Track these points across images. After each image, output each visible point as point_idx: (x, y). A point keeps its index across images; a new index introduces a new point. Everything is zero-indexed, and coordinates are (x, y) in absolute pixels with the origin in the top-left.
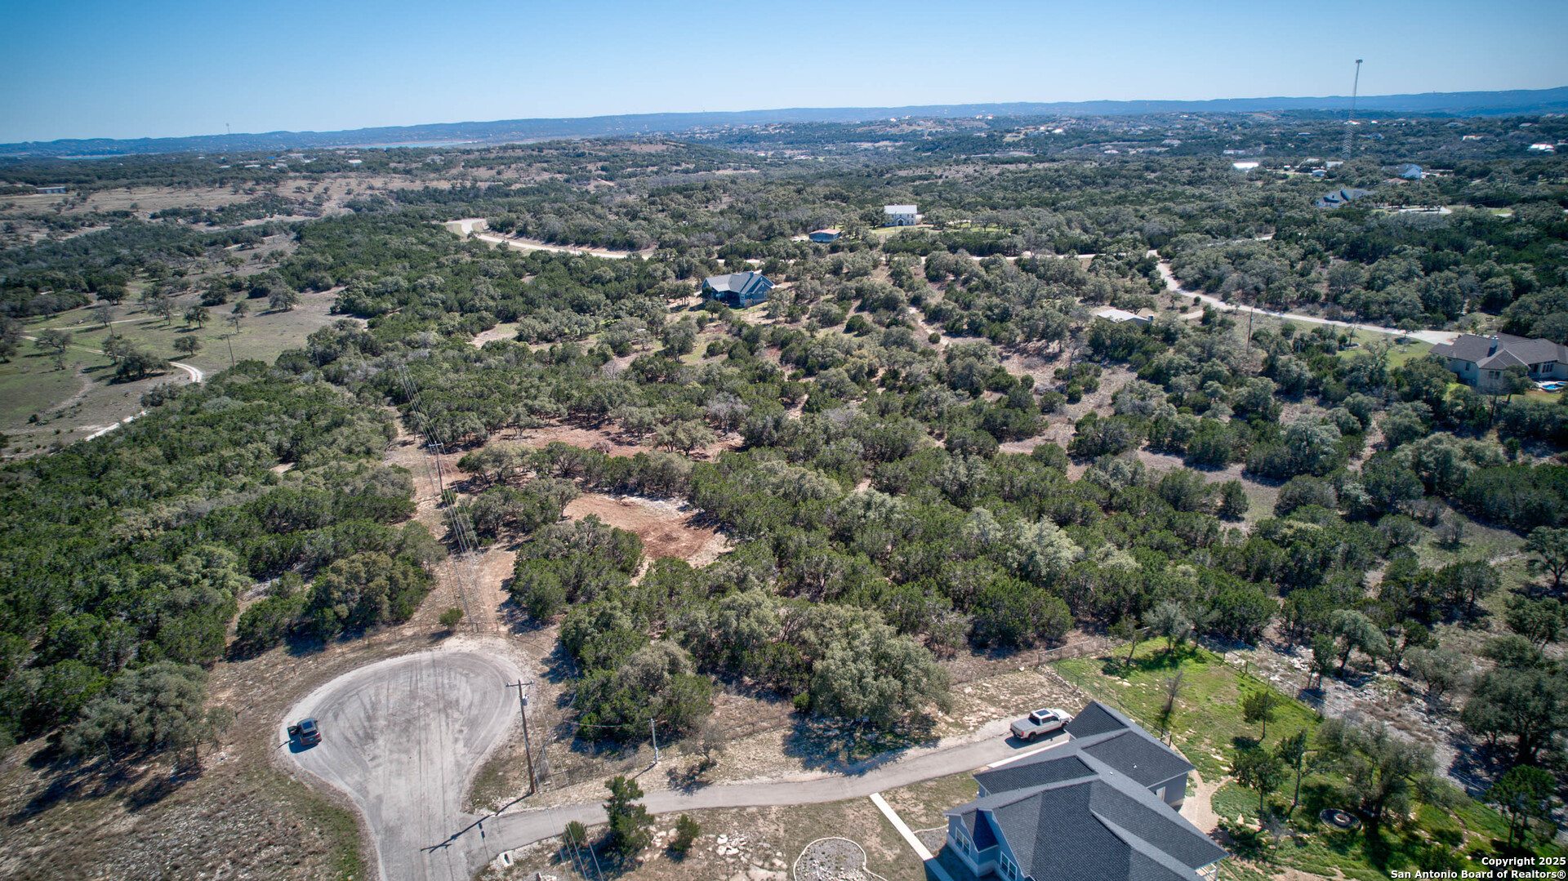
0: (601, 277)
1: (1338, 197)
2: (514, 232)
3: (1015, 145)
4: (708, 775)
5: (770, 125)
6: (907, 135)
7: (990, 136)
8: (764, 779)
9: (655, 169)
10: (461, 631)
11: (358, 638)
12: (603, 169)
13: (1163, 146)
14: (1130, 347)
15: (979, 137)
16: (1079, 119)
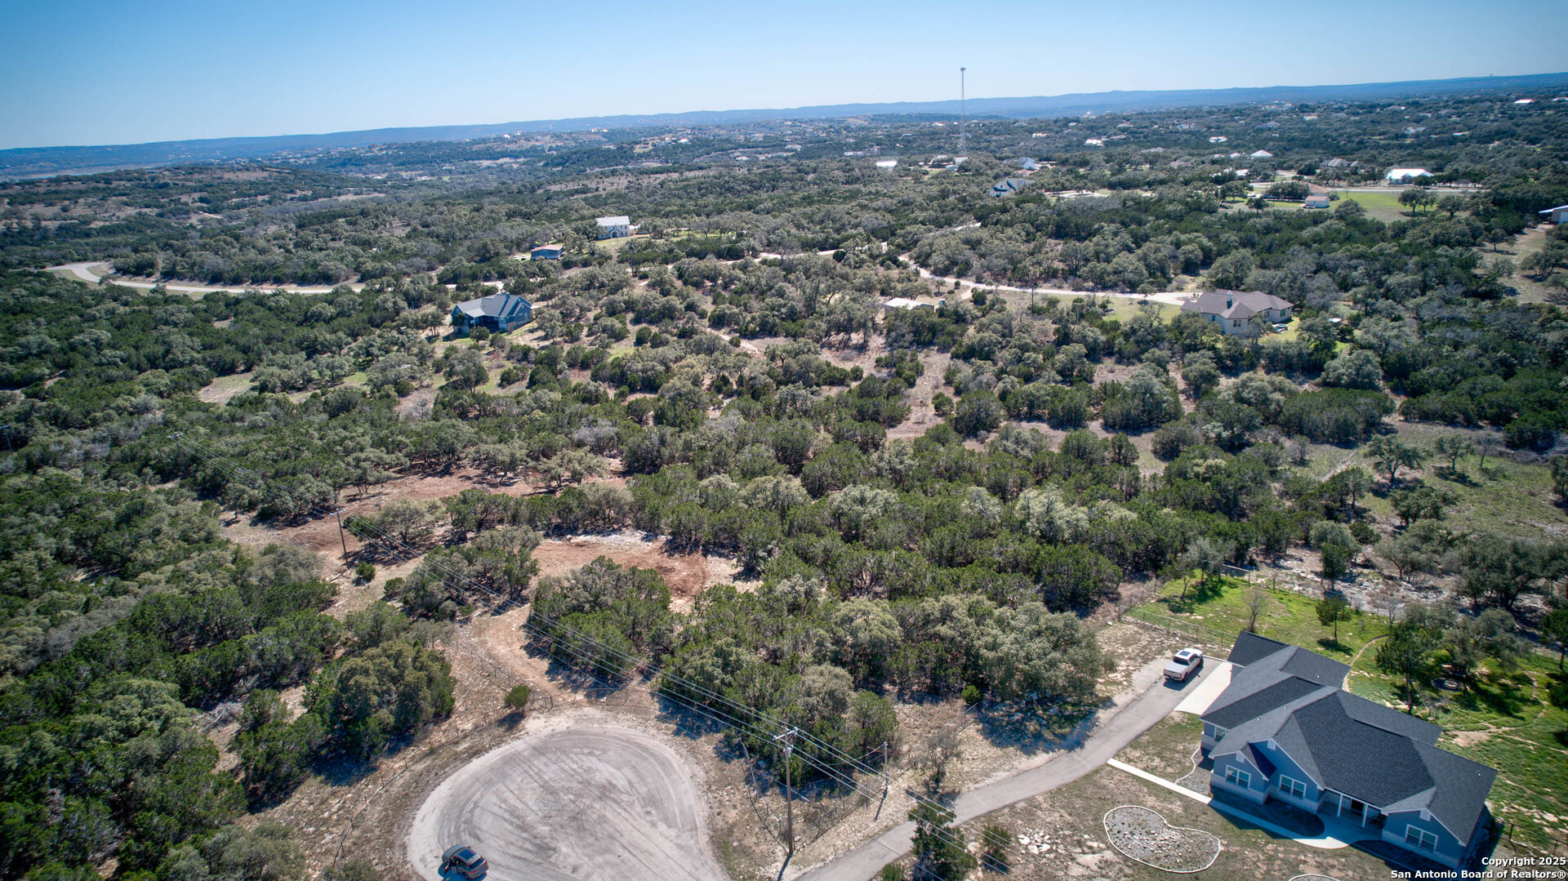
0: (321, 313)
1: (1005, 187)
2: (158, 275)
3: (647, 156)
4: (947, 785)
5: (374, 146)
6: (527, 151)
7: (620, 148)
8: (1001, 775)
9: (266, 197)
10: (531, 710)
11: (408, 745)
12: (202, 200)
13: (787, 151)
14: (933, 330)
15: (609, 150)
16: (693, 129)
